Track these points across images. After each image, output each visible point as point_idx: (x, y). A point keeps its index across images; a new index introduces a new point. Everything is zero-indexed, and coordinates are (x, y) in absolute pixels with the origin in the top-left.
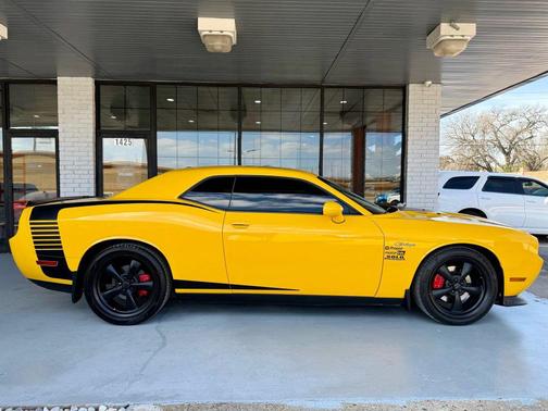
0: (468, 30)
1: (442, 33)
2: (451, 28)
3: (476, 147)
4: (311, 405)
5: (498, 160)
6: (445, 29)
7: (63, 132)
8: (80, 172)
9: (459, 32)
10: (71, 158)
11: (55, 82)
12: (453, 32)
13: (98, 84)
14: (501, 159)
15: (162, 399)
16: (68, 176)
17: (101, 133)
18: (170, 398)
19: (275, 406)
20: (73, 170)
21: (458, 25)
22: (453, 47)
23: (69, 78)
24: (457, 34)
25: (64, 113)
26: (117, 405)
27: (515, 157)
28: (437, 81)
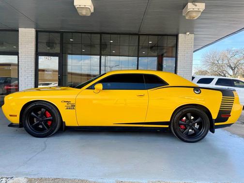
0: (201, 6)
1: (189, 8)
2: (193, 5)
3: (219, 67)
4: (100, 181)
5: (229, 72)
6: (190, 6)
7: (21, 53)
8: (28, 71)
9: (197, 7)
10: (24, 65)
11: (18, 31)
12: (194, 7)
13: (37, 32)
14: (231, 72)
15: (30, 175)
16: (22, 73)
17: (38, 54)
18: (34, 175)
19: (82, 181)
20: (25, 71)
21: (196, 4)
22: (194, 14)
23: (24, 29)
24: (196, 8)
25: (21, 44)
26: (8, 177)
27: (237, 72)
28: (192, 33)
